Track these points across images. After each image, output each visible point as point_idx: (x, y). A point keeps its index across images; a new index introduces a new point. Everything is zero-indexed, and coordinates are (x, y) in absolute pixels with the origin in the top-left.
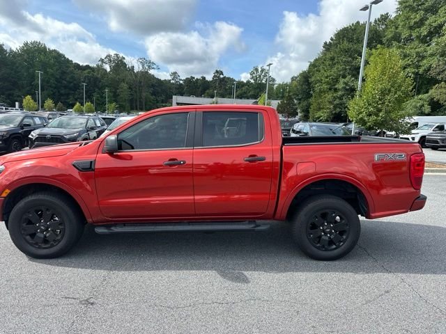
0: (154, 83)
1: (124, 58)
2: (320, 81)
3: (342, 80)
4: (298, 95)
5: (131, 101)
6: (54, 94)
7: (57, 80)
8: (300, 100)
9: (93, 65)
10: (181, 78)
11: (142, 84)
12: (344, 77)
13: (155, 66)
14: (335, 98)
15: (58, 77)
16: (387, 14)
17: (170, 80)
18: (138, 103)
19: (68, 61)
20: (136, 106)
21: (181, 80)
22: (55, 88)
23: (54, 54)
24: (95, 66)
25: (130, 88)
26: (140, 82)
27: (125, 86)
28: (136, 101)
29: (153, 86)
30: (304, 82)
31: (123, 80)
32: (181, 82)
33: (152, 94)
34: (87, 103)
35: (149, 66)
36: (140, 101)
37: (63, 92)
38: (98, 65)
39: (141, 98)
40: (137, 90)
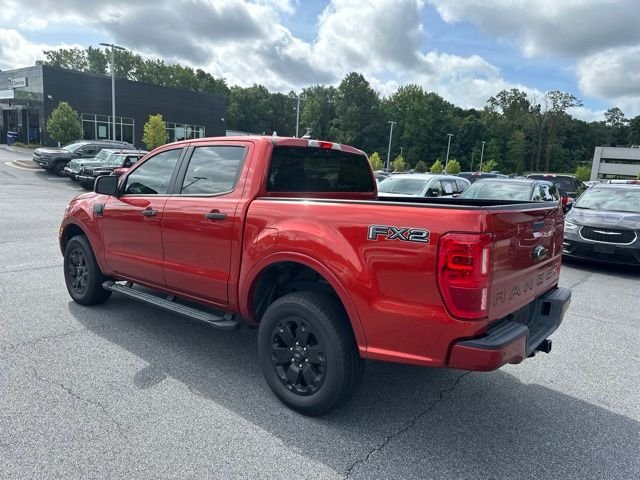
0: (571, 129)
1: (525, 95)
5: (528, 157)
6: (423, 150)
7: (430, 133)
9: (480, 108)
10: (625, 117)
11: (549, 131)
13: (574, 102)
15: (431, 128)
17: (603, 123)
18: (538, 160)
19: (447, 106)
20: (535, 165)
21: (626, 120)
22: (425, 143)
23: (431, 99)
24: (483, 109)
25: (528, 138)
26: (546, 129)
27: (520, 135)
28: (536, 156)
29: (569, 133)
31: (519, 128)
32: (626, 124)
33: (564, 146)
34: (451, 161)
35: (564, 103)
36: (542, 158)
37: (433, 147)
38: (486, 108)
39: (544, 152)
40: (540, 140)
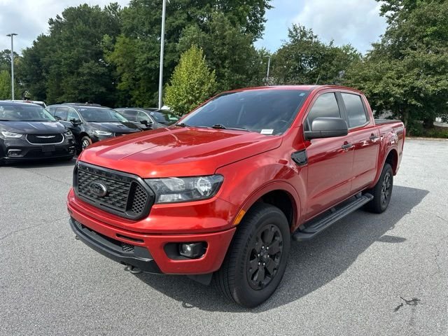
2: (58, 63)
3: (85, 65)
4: (26, 76)
8: (28, 81)
12: (87, 61)
14: (79, 83)
16: (117, 3)
30: (31, 60)
